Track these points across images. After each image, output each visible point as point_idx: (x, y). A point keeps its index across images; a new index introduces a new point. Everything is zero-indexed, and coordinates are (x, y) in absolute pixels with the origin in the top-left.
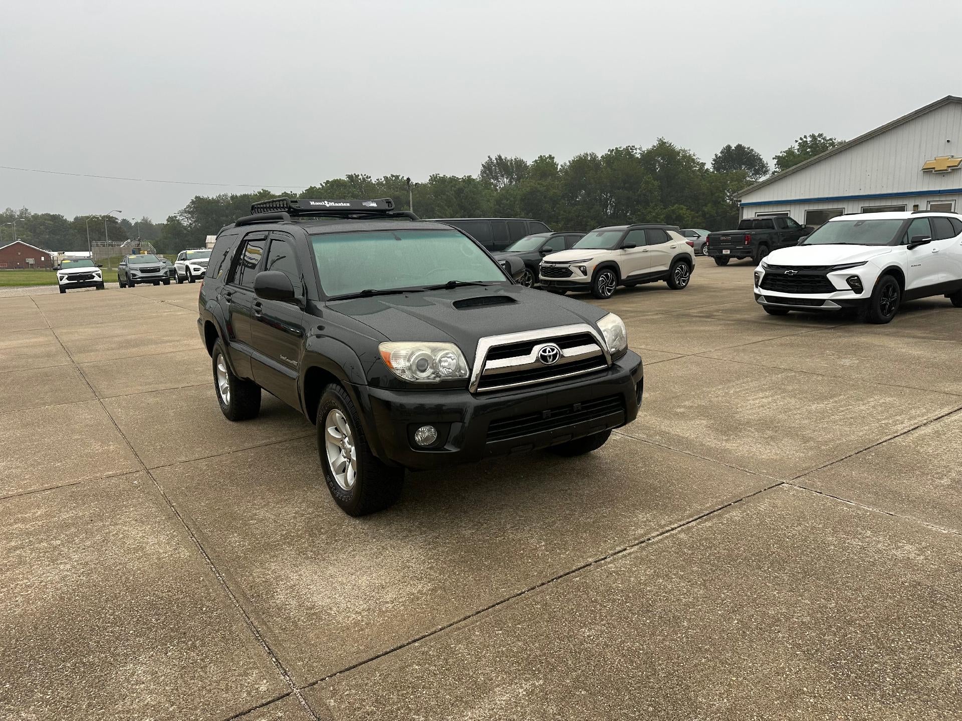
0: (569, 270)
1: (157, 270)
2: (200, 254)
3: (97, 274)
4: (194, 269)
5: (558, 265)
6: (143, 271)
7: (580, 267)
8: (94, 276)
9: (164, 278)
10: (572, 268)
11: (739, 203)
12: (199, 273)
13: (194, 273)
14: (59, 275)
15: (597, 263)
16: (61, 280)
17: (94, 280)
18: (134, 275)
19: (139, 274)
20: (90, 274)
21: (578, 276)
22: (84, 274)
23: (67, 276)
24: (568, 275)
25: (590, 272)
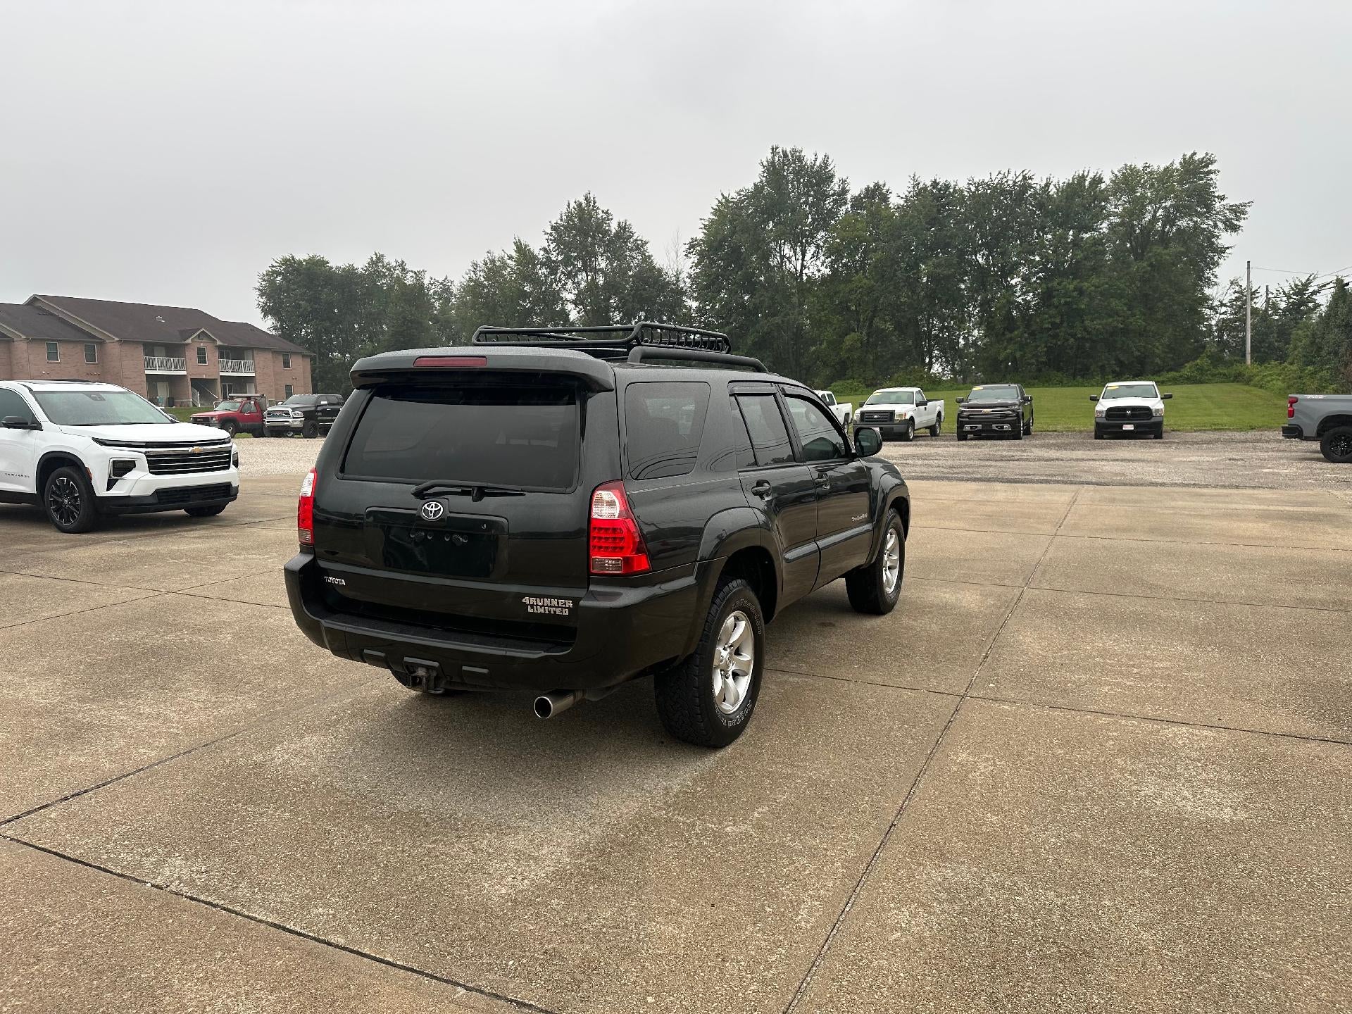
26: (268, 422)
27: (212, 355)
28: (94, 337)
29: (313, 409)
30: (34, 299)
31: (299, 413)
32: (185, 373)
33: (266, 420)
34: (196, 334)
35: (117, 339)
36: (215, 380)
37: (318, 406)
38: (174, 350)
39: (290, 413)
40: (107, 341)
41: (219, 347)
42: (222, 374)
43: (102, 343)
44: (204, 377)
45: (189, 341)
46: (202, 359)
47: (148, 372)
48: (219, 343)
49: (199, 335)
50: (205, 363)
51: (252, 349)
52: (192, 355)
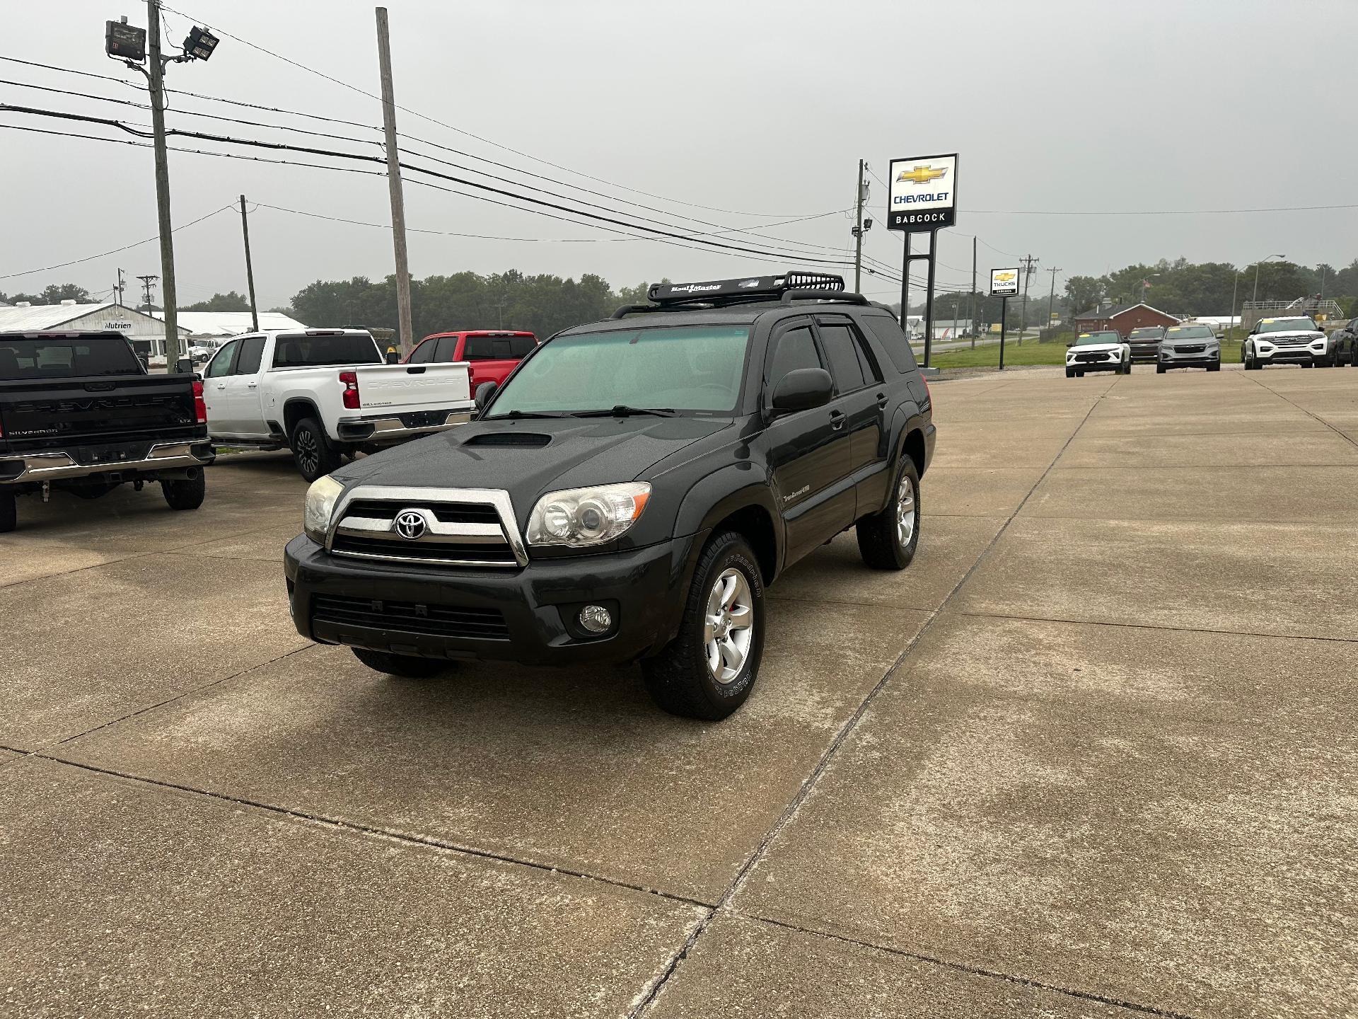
1: (1199, 349)
2: (1284, 323)
3: (1114, 353)
4: (1261, 348)
6: (1179, 349)
8: (1109, 357)
9: (1209, 360)
12: (1268, 354)
13: (1260, 354)
14: (1068, 354)
16: (1068, 360)
17: (1109, 361)
18: (1166, 356)
19: (1173, 354)
20: (1103, 353)
22: (1098, 353)
23: (1076, 355)
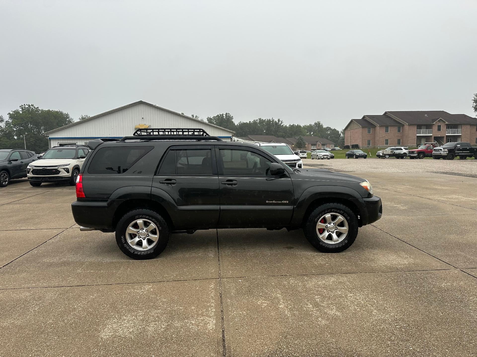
0: (58, 170)
5: (48, 168)
7: (64, 169)
10: (59, 169)
11: (48, 137)
15: (73, 166)
21: (63, 174)
24: (57, 173)
25: (71, 171)
26: (434, 153)
27: (443, 128)
28: (401, 124)
29: (454, 148)
30: (386, 113)
31: (446, 150)
32: (431, 135)
33: (433, 152)
34: (438, 120)
35: (408, 124)
36: (444, 137)
37: (456, 147)
38: (429, 127)
39: (442, 150)
40: (405, 125)
41: (447, 125)
42: (447, 135)
43: (403, 126)
44: (439, 136)
45: (434, 123)
46: (439, 129)
47: (417, 135)
48: (447, 123)
49: (439, 121)
50: (440, 131)
51: (461, 124)
52: (435, 128)
